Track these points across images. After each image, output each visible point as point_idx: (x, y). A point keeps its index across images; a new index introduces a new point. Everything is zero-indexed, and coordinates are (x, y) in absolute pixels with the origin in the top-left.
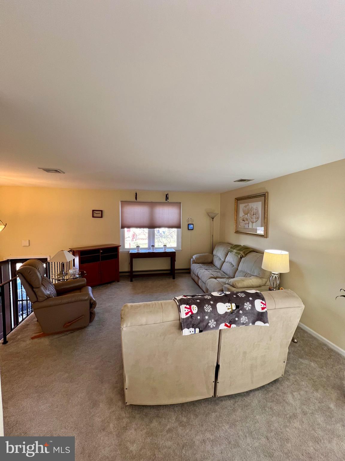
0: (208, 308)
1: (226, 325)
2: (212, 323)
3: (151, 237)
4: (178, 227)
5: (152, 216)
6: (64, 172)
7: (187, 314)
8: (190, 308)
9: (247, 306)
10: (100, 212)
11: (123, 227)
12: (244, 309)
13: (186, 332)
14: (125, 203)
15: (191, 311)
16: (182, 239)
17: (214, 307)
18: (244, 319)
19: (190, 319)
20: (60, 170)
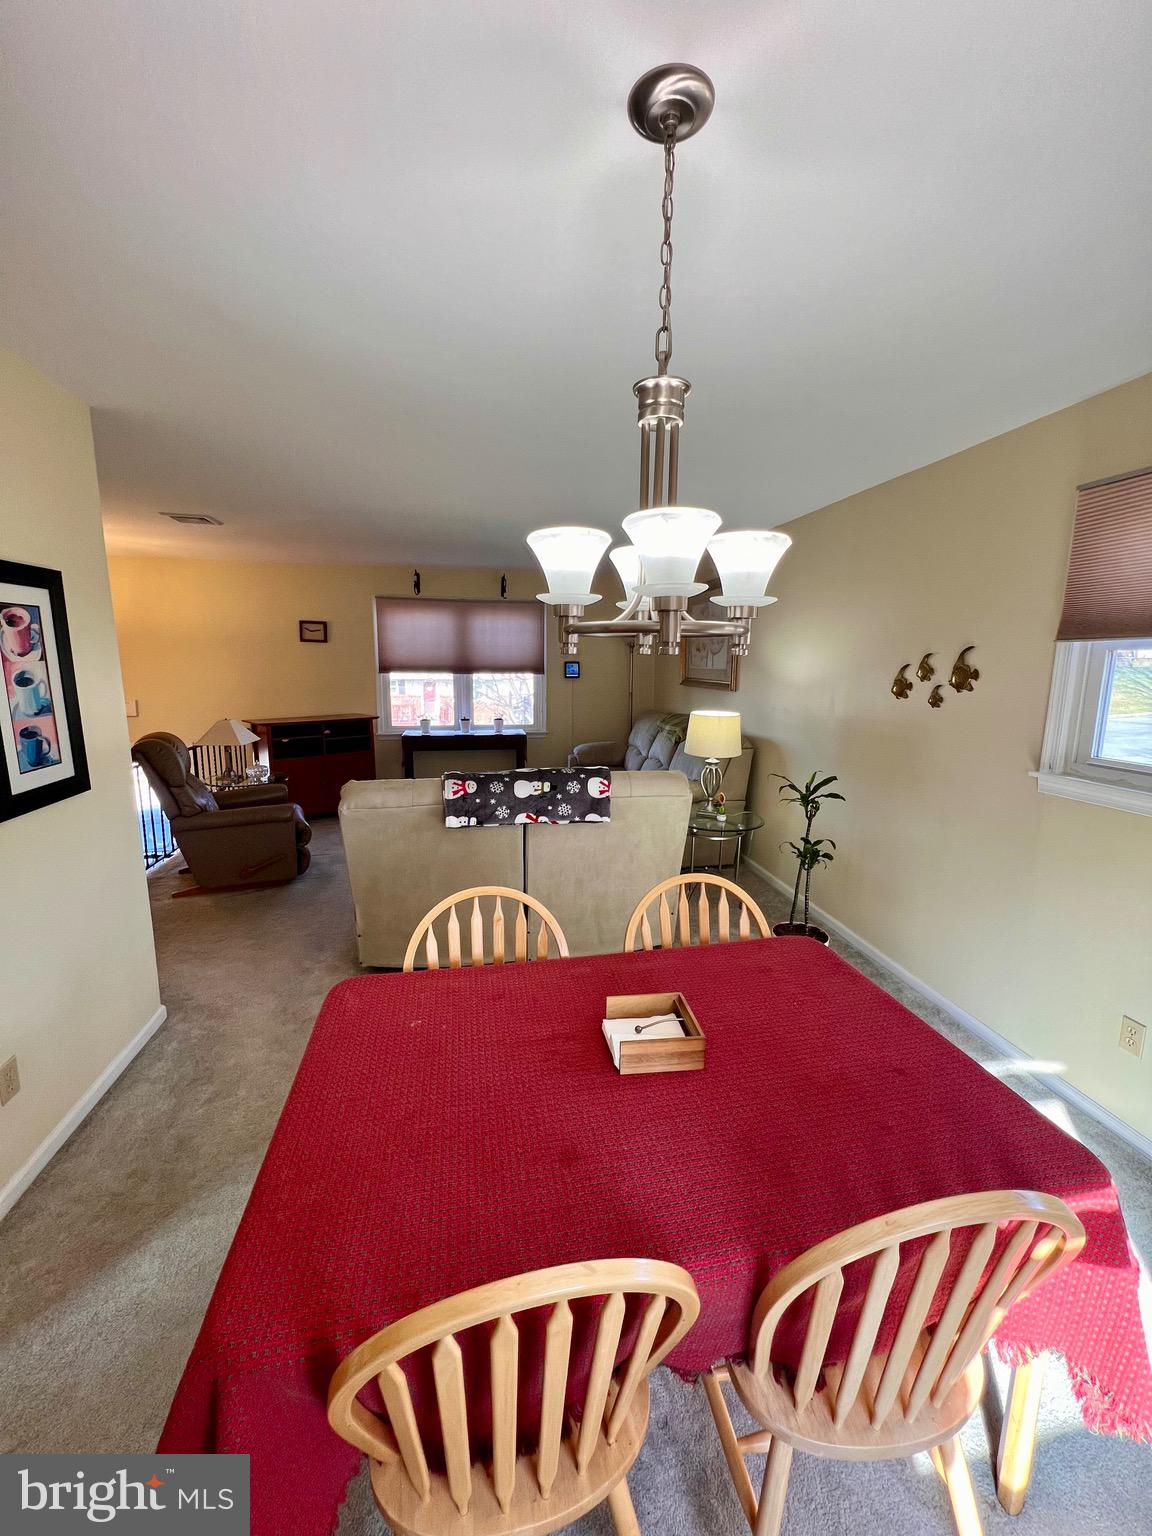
0: (497, 788)
1: (528, 817)
2: (502, 812)
3: (464, 695)
4: (538, 669)
5: (462, 636)
6: (220, 520)
7: (455, 793)
8: (463, 785)
9: (573, 787)
10: (321, 627)
11: (385, 668)
12: (565, 792)
13: (453, 822)
14: (387, 602)
15: (464, 789)
16: (547, 703)
17: (509, 787)
18: (564, 809)
19: (461, 802)
20: (211, 518)
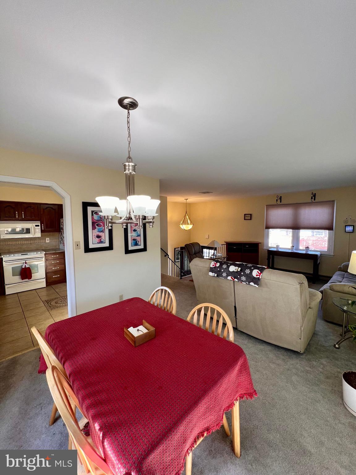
0: (225, 266)
1: (232, 278)
2: (224, 274)
4: (330, 229)
5: (296, 217)
7: (213, 266)
9: (248, 271)
10: (250, 215)
11: (268, 227)
12: (245, 273)
13: (211, 274)
14: (269, 206)
15: (216, 265)
16: (334, 243)
17: (228, 267)
18: (243, 278)
